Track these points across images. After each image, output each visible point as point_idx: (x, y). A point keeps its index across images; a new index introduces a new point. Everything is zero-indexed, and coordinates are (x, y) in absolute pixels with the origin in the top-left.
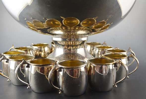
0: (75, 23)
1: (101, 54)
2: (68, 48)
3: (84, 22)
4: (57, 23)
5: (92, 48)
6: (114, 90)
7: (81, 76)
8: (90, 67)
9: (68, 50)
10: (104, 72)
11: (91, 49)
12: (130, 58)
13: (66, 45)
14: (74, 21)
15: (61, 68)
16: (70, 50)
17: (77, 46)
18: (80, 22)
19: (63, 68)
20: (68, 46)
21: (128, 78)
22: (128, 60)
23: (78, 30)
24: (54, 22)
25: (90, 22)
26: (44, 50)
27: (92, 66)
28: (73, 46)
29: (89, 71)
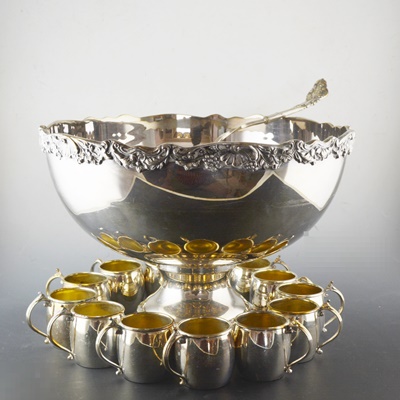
0: (209, 248)
1: (266, 293)
2: (192, 288)
3: (230, 246)
4: (169, 247)
5: (247, 274)
6: (287, 379)
7: (221, 352)
8: (240, 332)
9: (193, 293)
10: (266, 344)
11: (244, 275)
12: (323, 312)
13: (188, 283)
14: (207, 246)
15: (184, 337)
16: (196, 292)
17: (212, 284)
18: (220, 247)
19: (189, 337)
20: (192, 285)
21: (320, 353)
22: (320, 314)
23: (216, 259)
24: (164, 246)
25: (241, 245)
26: (130, 278)
27: (243, 332)
28: (202, 285)
29: (236, 340)
